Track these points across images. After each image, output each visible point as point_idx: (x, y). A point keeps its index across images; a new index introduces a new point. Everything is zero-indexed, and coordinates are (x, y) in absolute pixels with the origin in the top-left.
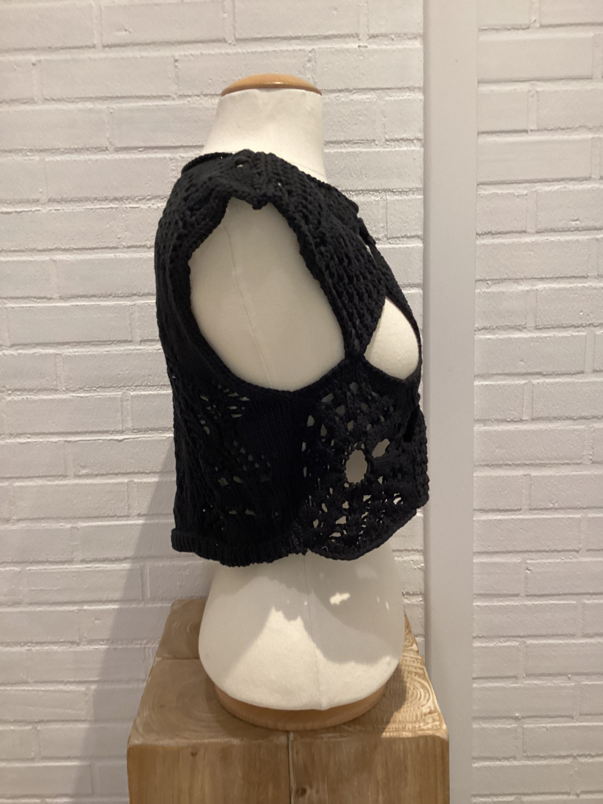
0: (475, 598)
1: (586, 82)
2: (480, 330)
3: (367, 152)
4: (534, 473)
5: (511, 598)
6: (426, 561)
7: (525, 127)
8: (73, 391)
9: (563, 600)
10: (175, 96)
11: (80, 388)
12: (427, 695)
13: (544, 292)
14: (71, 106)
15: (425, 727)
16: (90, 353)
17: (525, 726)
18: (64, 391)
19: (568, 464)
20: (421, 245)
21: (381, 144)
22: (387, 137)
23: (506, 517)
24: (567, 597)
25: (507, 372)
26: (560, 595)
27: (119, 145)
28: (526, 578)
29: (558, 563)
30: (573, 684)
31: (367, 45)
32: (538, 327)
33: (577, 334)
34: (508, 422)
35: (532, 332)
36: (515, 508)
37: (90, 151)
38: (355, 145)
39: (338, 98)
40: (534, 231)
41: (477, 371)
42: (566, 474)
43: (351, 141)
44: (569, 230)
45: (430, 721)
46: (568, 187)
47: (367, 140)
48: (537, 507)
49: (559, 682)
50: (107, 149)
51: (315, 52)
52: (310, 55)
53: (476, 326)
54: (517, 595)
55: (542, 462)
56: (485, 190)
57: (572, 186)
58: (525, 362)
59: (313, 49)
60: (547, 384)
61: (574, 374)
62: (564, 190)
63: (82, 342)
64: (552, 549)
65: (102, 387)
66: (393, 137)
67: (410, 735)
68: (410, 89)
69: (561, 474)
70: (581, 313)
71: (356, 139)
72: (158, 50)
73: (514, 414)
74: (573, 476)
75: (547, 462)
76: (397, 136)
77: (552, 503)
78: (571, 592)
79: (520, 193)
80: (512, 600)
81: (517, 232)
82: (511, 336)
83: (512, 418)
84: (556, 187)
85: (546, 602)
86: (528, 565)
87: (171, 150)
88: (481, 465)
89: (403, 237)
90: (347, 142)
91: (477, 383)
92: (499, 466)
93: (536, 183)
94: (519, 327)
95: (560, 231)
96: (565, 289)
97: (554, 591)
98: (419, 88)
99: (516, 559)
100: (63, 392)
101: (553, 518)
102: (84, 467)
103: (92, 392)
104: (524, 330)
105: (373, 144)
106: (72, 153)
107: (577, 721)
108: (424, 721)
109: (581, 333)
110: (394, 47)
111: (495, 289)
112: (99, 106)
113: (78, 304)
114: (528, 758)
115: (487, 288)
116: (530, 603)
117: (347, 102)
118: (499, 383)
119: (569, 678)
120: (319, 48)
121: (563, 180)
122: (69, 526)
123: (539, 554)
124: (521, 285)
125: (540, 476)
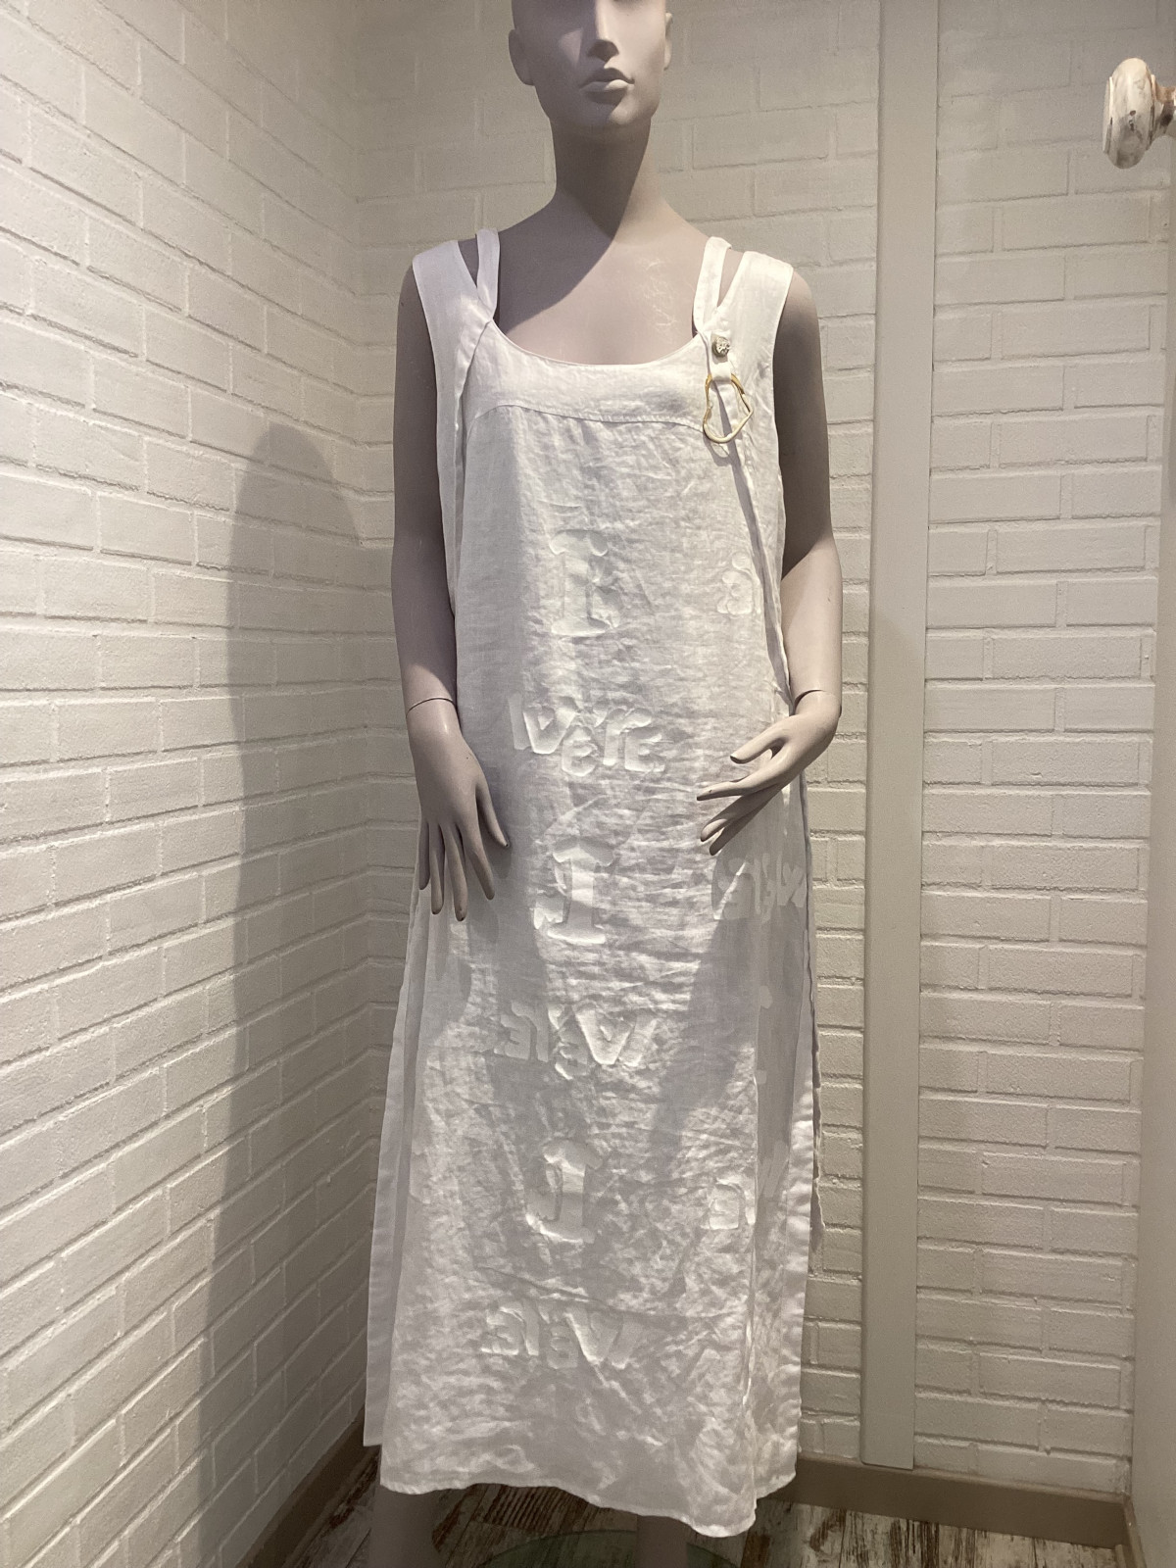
0: (921, 1190)
1: (1049, 630)
5: (965, 1195)
6: (865, 1141)
7: (979, 675)
9: (1028, 1204)
13: (1001, 849)
17: (981, 1354)
19: (1033, 1044)
23: (959, 1099)
24: (1031, 1200)
25: (959, 933)
26: (1023, 1197)
28: (983, 1172)
29: (1020, 1159)
30: (1040, 1309)
32: (995, 887)
33: (1040, 897)
34: (962, 989)
35: (988, 891)
36: (970, 1089)
40: (989, 783)
41: (925, 930)
42: (1029, 1055)
44: (1030, 784)
46: (1027, 739)
48: (997, 1091)
49: (1021, 1303)
54: (972, 1193)
55: (1000, 1039)
56: (935, 738)
57: (1032, 738)
58: (979, 924)
60: (1006, 950)
61: (1038, 942)
62: (1024, 741)
64: (1012, 1142)
69: (1023, 1054)
70: (1045, 875)
73: (968, 982)
74: (1038, 1058)
75: (1006, 1039)
77: (1012, 1087)
78: (1038, 1195)
79: (974, 743)
81: (970, 783)
82: (964, 894)
83: (966, 985)
84: (1015, 738)
85: (1007, 1205)
86: (984, 1158)
88: (930, 1037)
89: (845, 782)
91: (924, 943)
92: (951, 1039)
93: (992, 732)
95: (1019, 785)
96: (1024, 847)
97: (1017, 1193)
98: (864, 633)
99: (970, 1150)
101: (1014, 1105)
104: (980, 889)
107: (1046, 1356)
109: (1045, 897)
111: (946, 842)
114: (985, 1395)
115: (937, 840)
116: (987, 1203)
118: (950, 945)
119: (1035, 1301)
121: (1022, 731)
123: (998, 1146)
124: (975, 840)
125: (999, 1055)
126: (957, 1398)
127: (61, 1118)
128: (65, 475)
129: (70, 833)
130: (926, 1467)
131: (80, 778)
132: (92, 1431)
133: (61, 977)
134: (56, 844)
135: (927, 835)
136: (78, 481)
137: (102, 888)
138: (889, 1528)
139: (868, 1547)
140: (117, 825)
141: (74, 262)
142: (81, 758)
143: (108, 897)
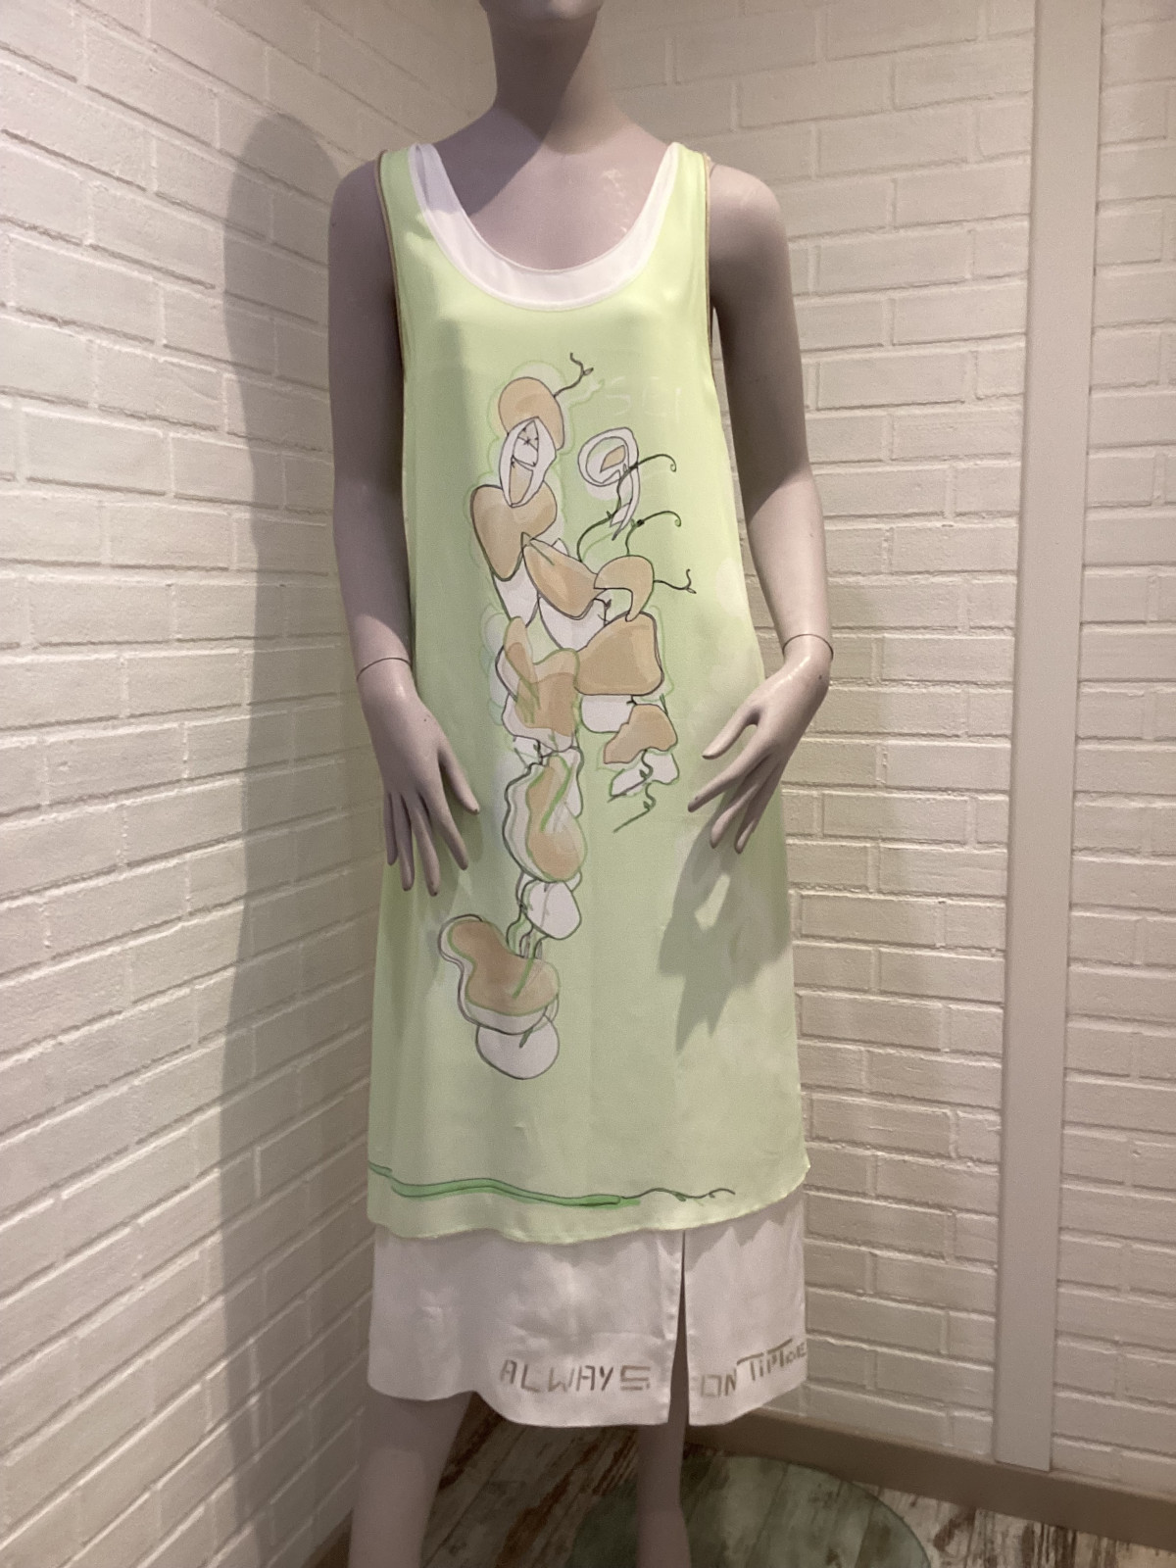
6: (1003, 1123)
7: (1143, 619)
20: (1007, 745)
23: (1109, 1083)
31: (952, 523)
38: (935, 632)
47: (949, 627)
52: (888, 534)
54: (1121, 1183)
56: (1091, 687)
66: (979, 625)
81: (1129, 738)
89: (987, 736)
110: (985, 526)
111: (1101, 803)
116: (1137, 1195)
120: (898, 527)
126: (1099, 1400)
127: (136, 1082)
128: (132, 416)
129: (145, 791)
130: (1064, 1470)
131: (155, 734)
132: (174, 1396)
133: (135, 938)
134: (127, 802)
135: (1080, 796)
136: (148, 422)
137: (179, 847)
138: (1020, 1533)
139: (998, 1550)
140: (196, 782)
141: (139, 187)
142: (155, 714)
143: (188, 856)
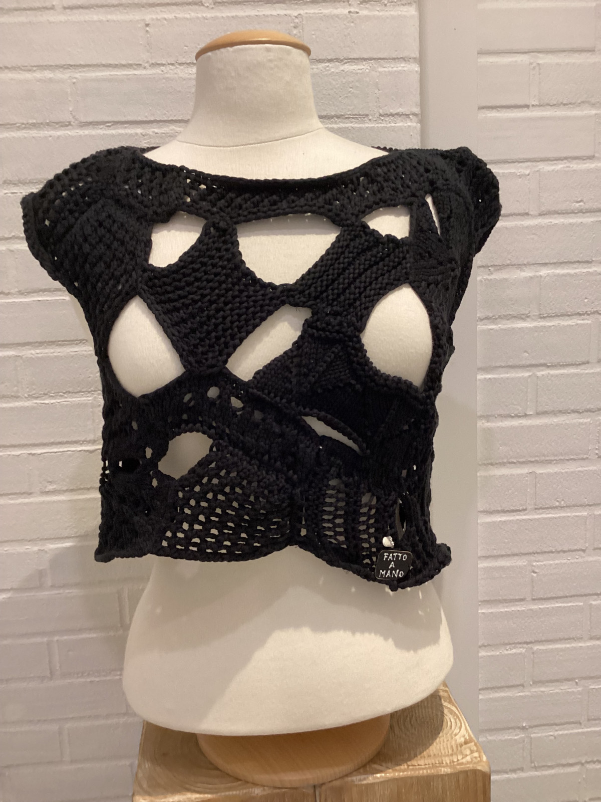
0: (480, 605)
1: (588, 55)
2: (482, 320)
3: (360, 128)
4: (540, 470)
5: (517, 603)
8: (37, 398)
9: (570, 602)
10: (146, 65)
11: (45, 394)
12: (458, 722)
13: (548, 278)
14: (28, 76)
15: (464, 761)
16: (55, 354)
17: (532, 736)
18: (26, 397)
19: (574, 460)
21: (374, 119)
22: (381, 111)
24: (573, 598)
25: (510, 364)
26: (567, 597)
27: (83, 119)
28: (532, 580)
29: (565, 564)
30: (579, 689)
32: (542, 316)
33: (582, 322)
34: (512, 417)
35: (536, 321)
36: (521, 508)
37: (50, 126)
39: (328, 68)
40: (536, 213)
41: (479, 364)
42: (572, 470)
43: (343, 115)
44: (573, 212)
45: (468, 752)
46: (571, 166)
48: (543, 507)
49: (565, 687)
50: (70, 124)
51: (302, 18)
53: (478, 315)
55: (547, 458)
57: (575, 166)
58: (528, 353)
59: (300, 14)
60: (552, 376)
61: (579, 364)
62: (567, 169)
63: (45, 342)
64: (558, 550)
65: (69, 392)
67: (448, 770)
68: (404, 59)
69: (566, 470)
70: (586, 300)
71: (348, 113)
72: (127, 12)
73: (518, 409)
74: (579, 471)
75: (553, 458)
76: (391, 111)
77: (558, 501)
78: (578, 593)
79: (522, 173)
80: (517, 605)
82: (515, 326)
83: (516, 412)
84: (560, 166)
85: (553, 606)
86: (533, 568)
87: (143, 125)
88: (485, 464)
90: (338, 117)
91: (479, 377)
92: (503, 464)
93: (538, 161)
94: (523, 316)
95: (564, 214)
96: (569, 275)
97: (561, 594)
98: (415, 58)
99: (521, 562)
100: (26, 399)
101: (559, 517)
102: (51, 482)
103: (58, 397)
104: (528, 319)
105: (366, 119)
106: (30, 129)
107: (586, 726)
108: (461, 753)
109: (586, 322)
112: (59, 75)
113: (40, 299)
114: (536, 768)
115: (489, 275)
117: (337, 73)
118: (502, 376)
119: (577, 683)
121: (566, 158)
122: (36, 549)
123: (546, 555)
124: (524, 271)
125: (545, 474)
